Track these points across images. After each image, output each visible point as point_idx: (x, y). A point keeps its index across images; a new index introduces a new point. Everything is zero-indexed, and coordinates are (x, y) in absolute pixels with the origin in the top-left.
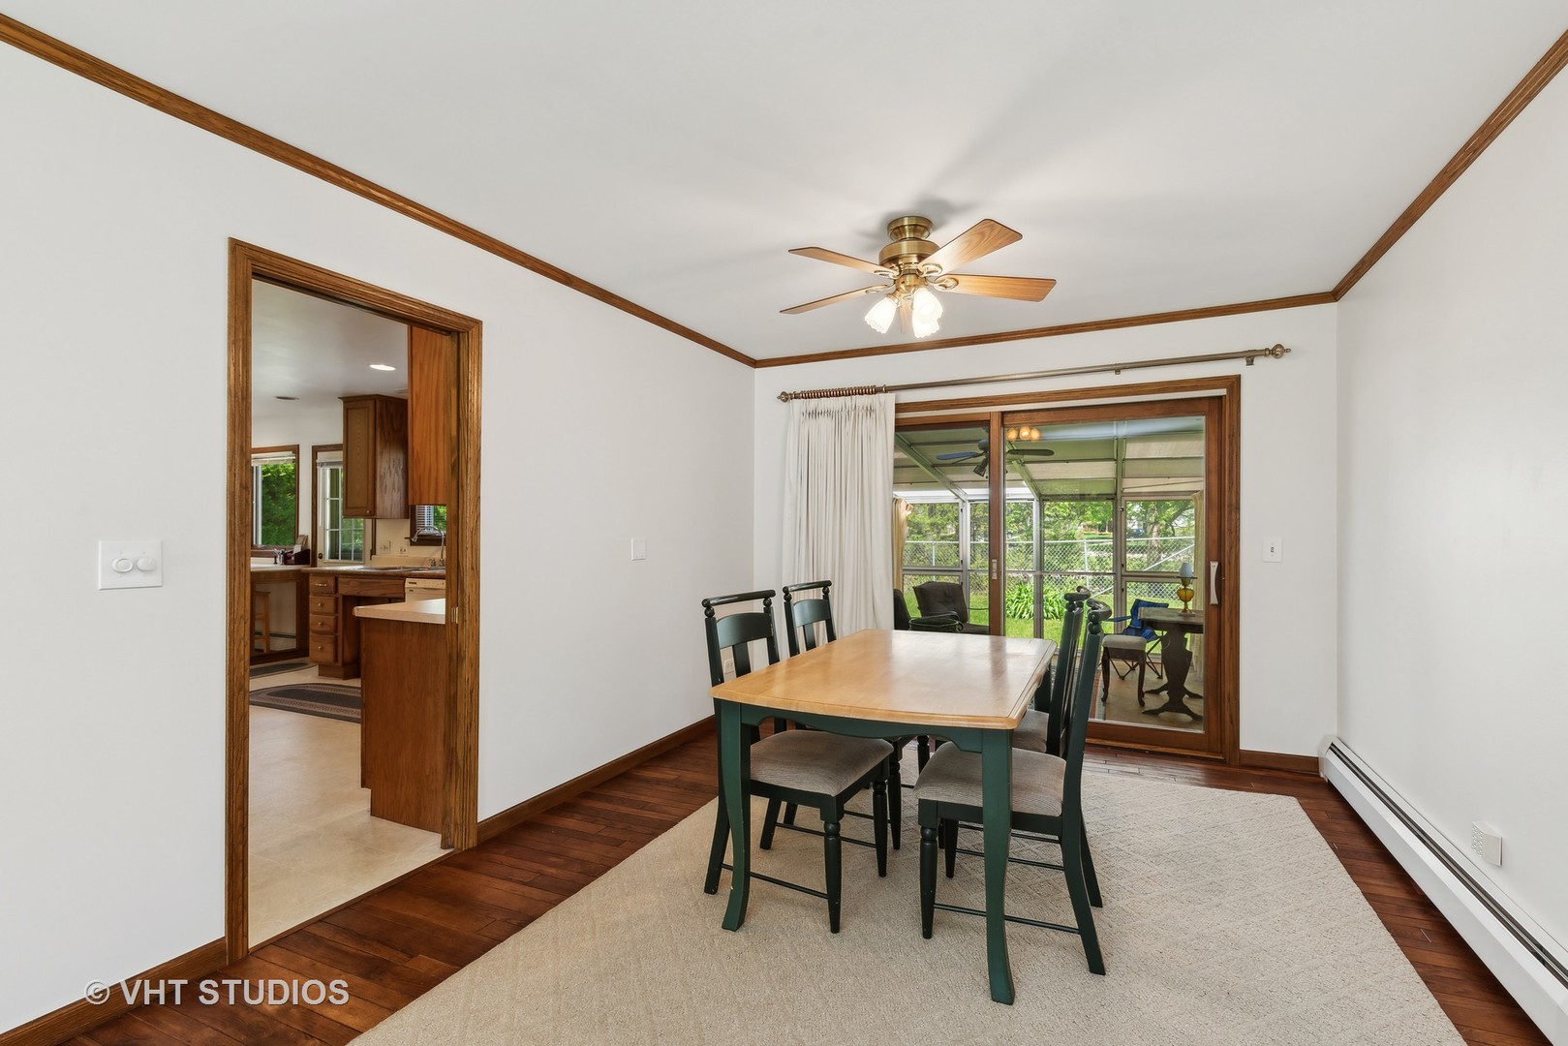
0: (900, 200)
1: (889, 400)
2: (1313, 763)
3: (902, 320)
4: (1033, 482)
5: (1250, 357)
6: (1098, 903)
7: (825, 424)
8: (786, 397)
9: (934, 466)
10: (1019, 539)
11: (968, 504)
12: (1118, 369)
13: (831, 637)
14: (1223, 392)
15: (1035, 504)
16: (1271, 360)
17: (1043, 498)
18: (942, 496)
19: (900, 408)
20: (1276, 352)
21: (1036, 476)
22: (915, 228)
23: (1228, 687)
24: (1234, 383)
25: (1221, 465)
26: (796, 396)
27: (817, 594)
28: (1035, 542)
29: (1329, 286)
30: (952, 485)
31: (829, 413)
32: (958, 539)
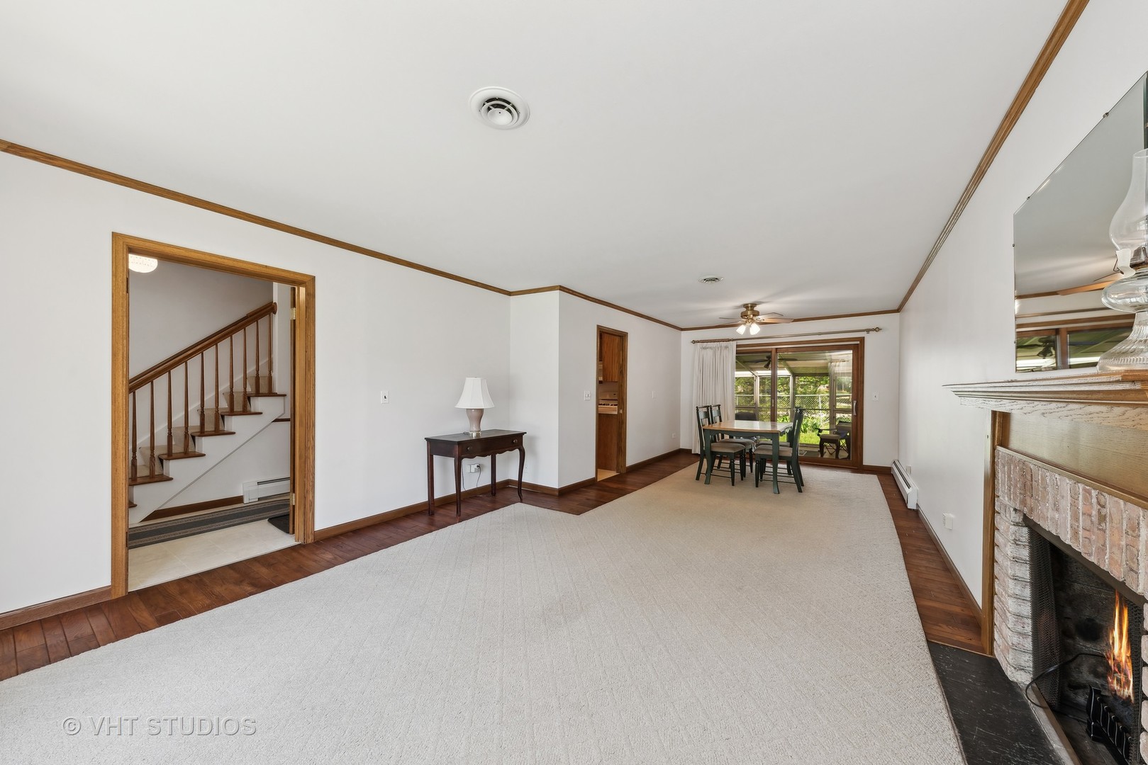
0: (749, 301)
1: (734, 344)
2: (890, 469)
3: (747, 330)
4: (790, 369)
5: (868, 331)
6: (803, 485)
7: (710, 352)
8: (694, 342)
9: (744, 362)
10: (782, 394)
11: (758, 378)
12: (820, 334)
13: (721, 421)
14: (858, 342)
15: (791, 377)
16: (875, 332)
17: (795, 375)
18: (747, 374)
19: (738, 346)
20: (877, 329)
21: (791, 366)
22: (751, 307)
23: (859, 443)
24: (862, 340)
25: (858, 367)
26: (698, 342)
27: (705, 410)
28: (791, 395)
29: (896, 308)
30: (751, 369)
31: (711, 348)
32: (753, 393)
